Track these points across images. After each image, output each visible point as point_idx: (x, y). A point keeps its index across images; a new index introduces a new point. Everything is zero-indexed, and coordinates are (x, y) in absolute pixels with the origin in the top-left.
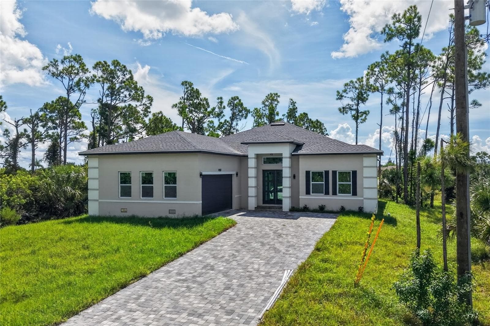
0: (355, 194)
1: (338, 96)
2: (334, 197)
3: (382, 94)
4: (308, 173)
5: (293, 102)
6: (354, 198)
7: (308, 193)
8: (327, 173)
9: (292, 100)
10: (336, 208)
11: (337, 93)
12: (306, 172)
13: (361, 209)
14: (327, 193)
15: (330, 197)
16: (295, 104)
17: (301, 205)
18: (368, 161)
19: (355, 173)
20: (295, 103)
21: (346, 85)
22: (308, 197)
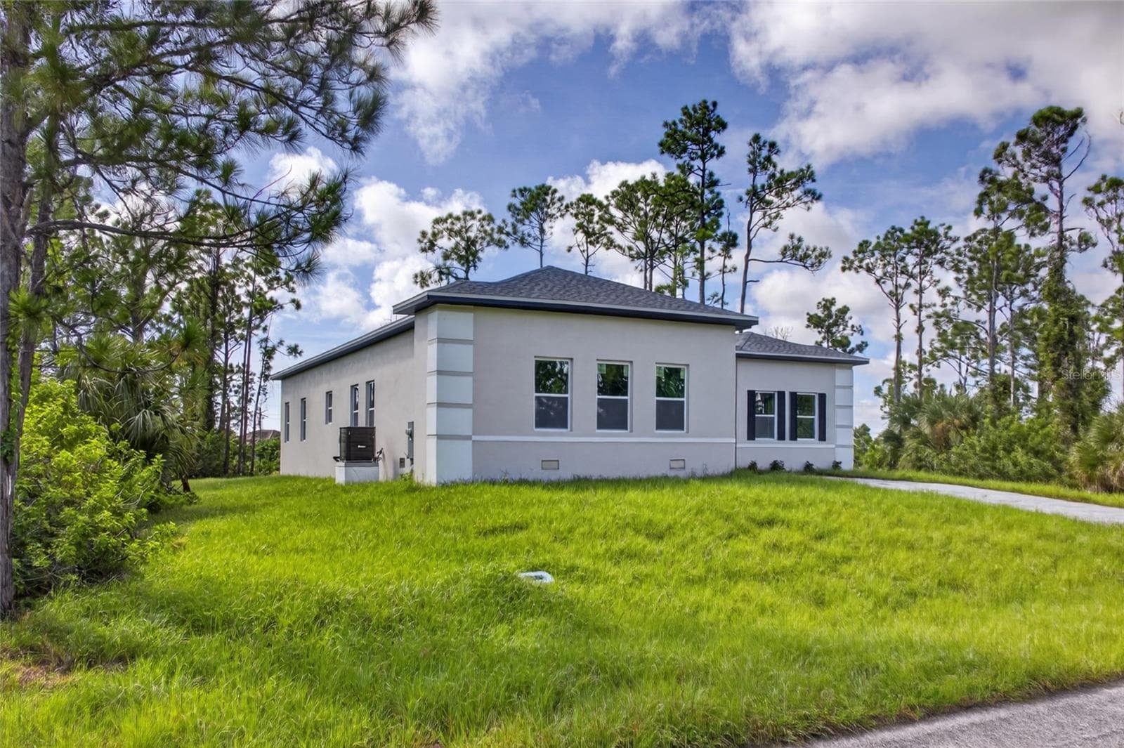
0: (823, 438)
2: (793, 445)
4: (751, 394)
6: (822, 445)
7: (751, 437)
8: (781, 395)
10: (796, 464)
12: (749, 392)
13: (836, 465)
14: (781, 437)
15: (787, 444)
17: (743, 462)
18: (841, 376)
19: (822, 397)
21: (438, 221)
22: (751, 444)
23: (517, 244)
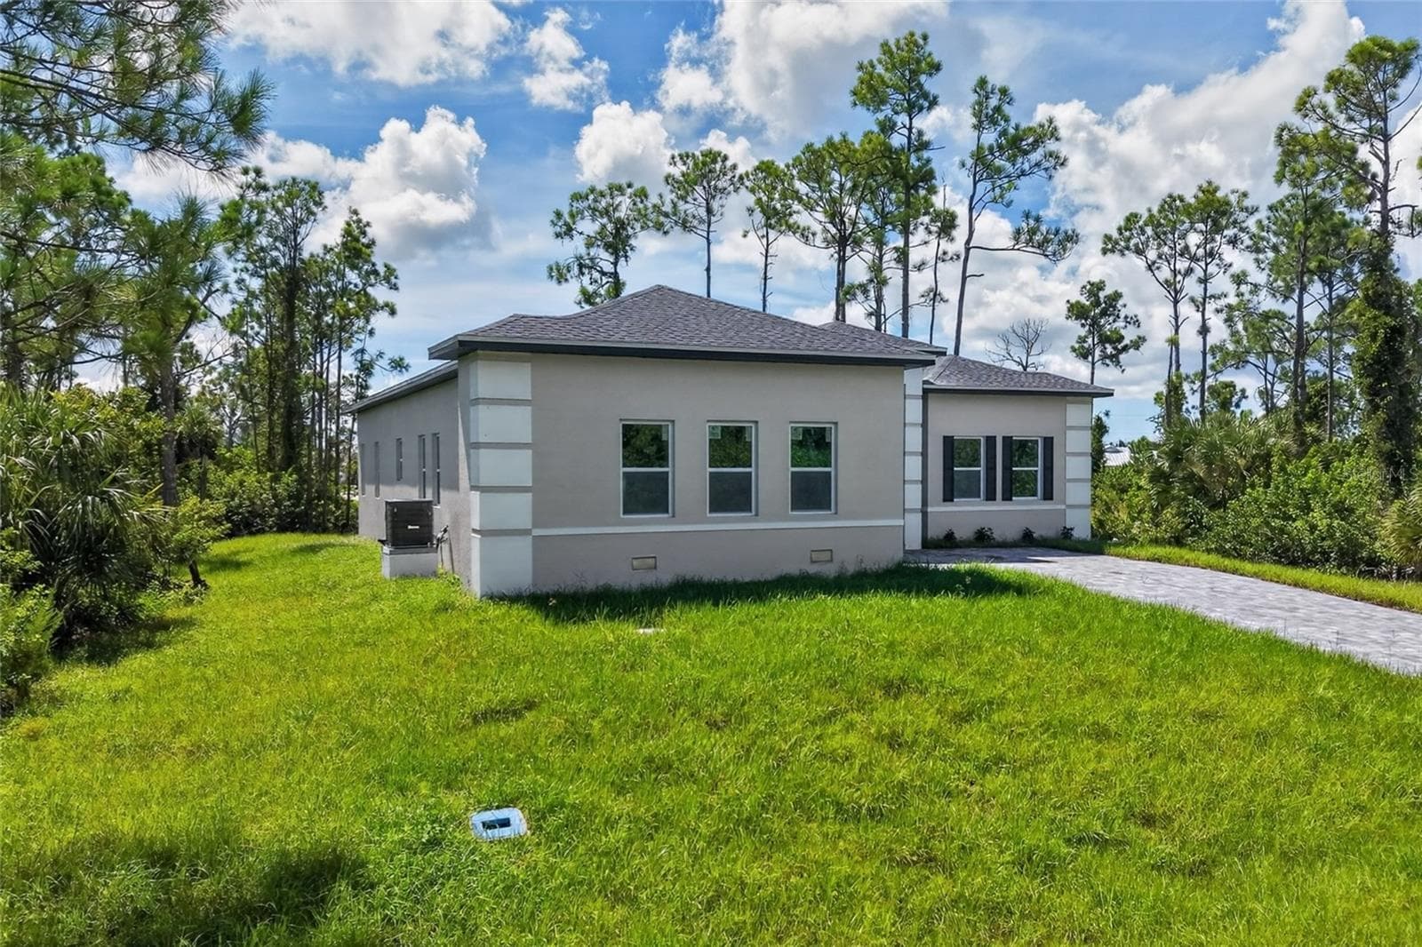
1: (554, 224)
2: (1007, 506)
3: (709, 244)
4: (948, 442)
5: (359, 221)
6: (1047, 506)
7: (948, 497)
8: (991, 441)
9: (355, 212)
10: (1011, 532)
11: (553, 217)
12: (945, 438)
13: (1067, 533)
14: (991, 496)
15: (999, 506)
16: (367, 229)
17: (936, 532)
18: (1076, 415)
19: (1048, 442)
20: (368, 224)
21: (577, 197)
22: (949, 508)
23: (678, 229)
